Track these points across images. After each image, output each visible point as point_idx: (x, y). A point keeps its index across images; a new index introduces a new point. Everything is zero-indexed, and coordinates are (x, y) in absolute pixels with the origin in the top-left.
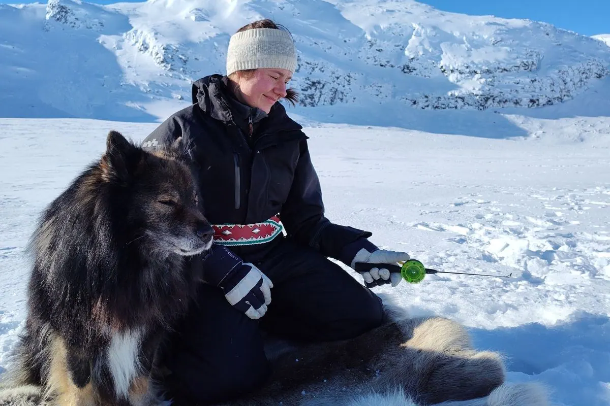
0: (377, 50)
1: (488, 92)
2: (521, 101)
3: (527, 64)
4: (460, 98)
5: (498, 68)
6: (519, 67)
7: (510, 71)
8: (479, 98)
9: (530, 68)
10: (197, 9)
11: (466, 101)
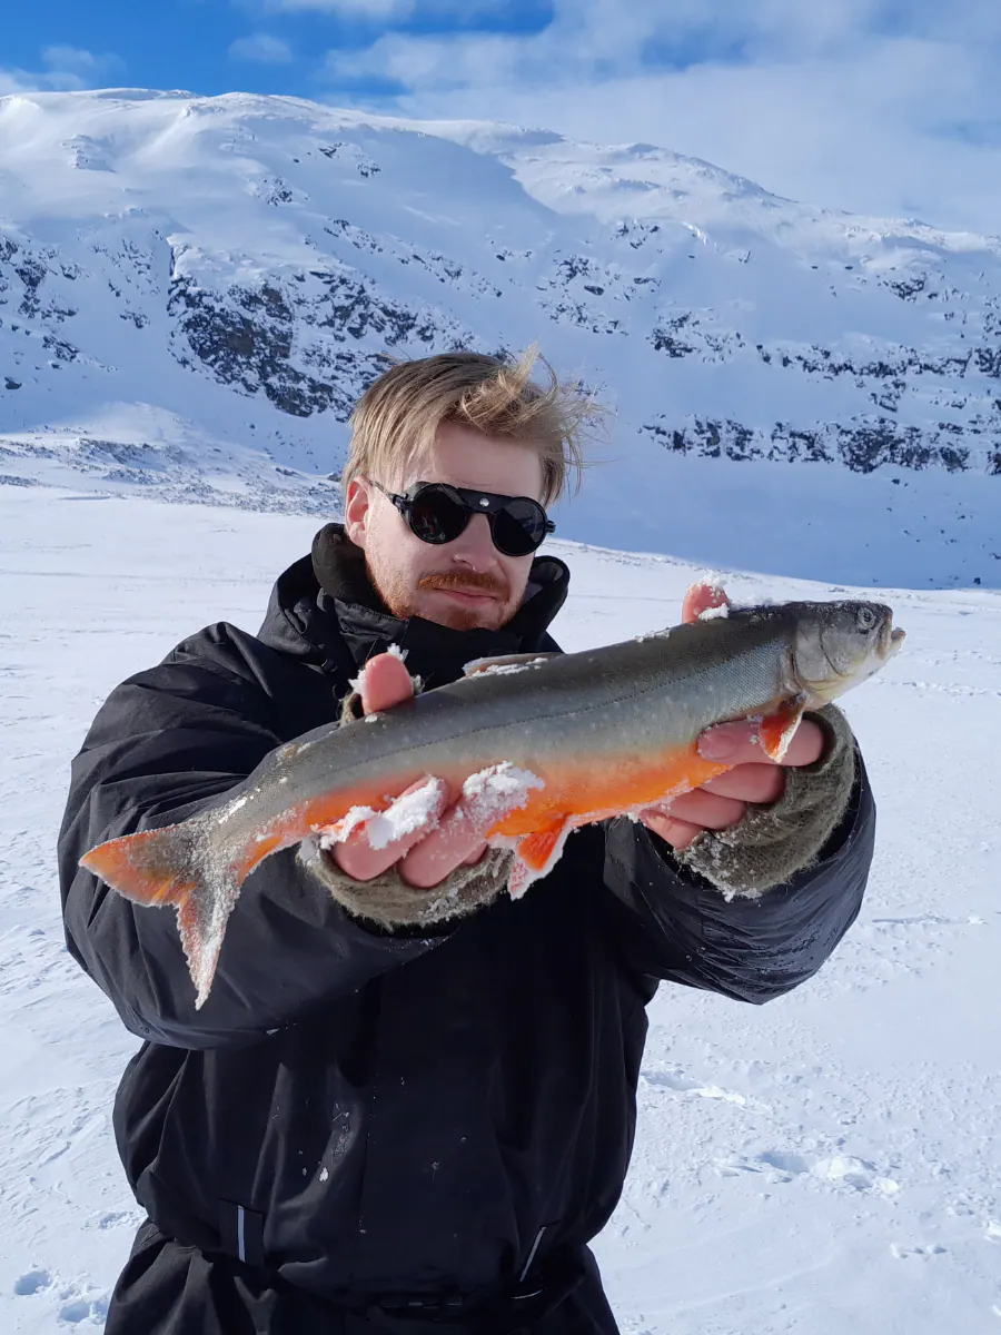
0: (587, 288)
1: (877, 426)
2: (966, 455)
3: (988, 356)
4: (802, 436)
5: (910, 362)
6: (965, 363)
7: (942, 373)
8: (853, 440)
9: (995, 368)
10: (84, 137)
11: (817, 446)
